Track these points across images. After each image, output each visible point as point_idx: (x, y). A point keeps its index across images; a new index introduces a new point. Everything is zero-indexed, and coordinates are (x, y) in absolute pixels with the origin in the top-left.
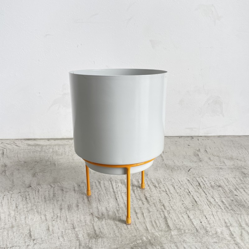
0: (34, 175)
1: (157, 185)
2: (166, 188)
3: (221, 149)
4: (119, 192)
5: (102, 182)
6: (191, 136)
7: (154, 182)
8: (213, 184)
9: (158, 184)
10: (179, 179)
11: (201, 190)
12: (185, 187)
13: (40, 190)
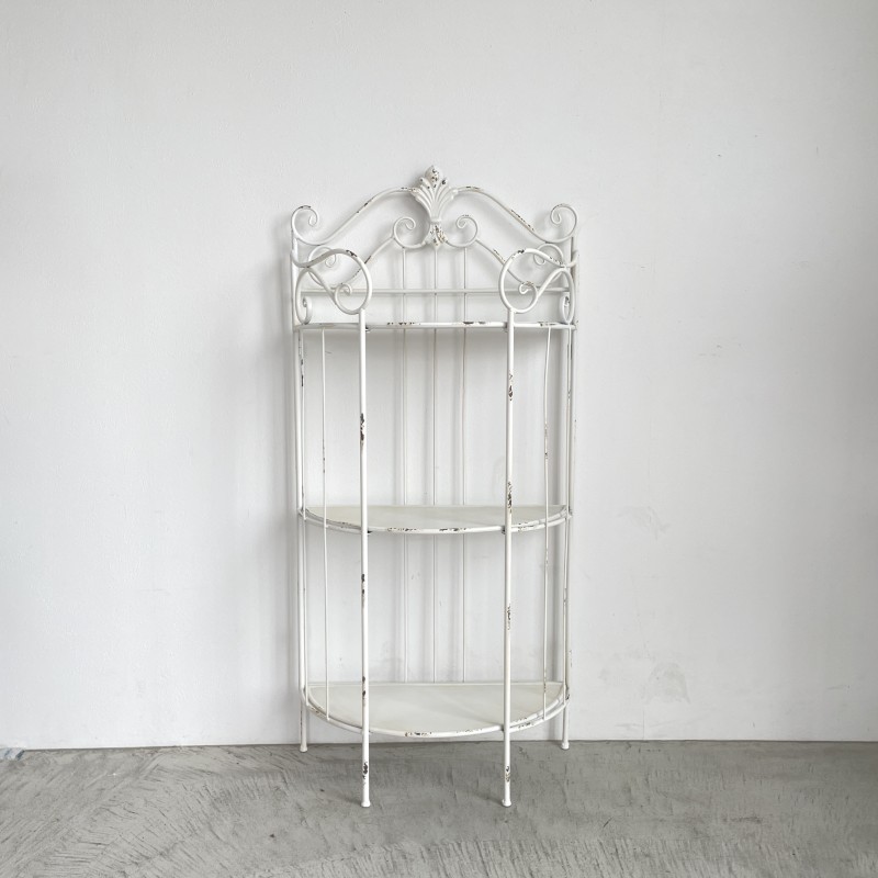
0: (354, 828)
1: (550, 852)
2: (563, 857)
3: (676, 775)
4: (491, 863)
5: (463, 844)
6: (628, 742)
7: (545, 845)
8: (638, 850)
9: (552, 850)
10: (587, 842)
11: (616, 861)
12: (593, 855)
13: (372, 856)
